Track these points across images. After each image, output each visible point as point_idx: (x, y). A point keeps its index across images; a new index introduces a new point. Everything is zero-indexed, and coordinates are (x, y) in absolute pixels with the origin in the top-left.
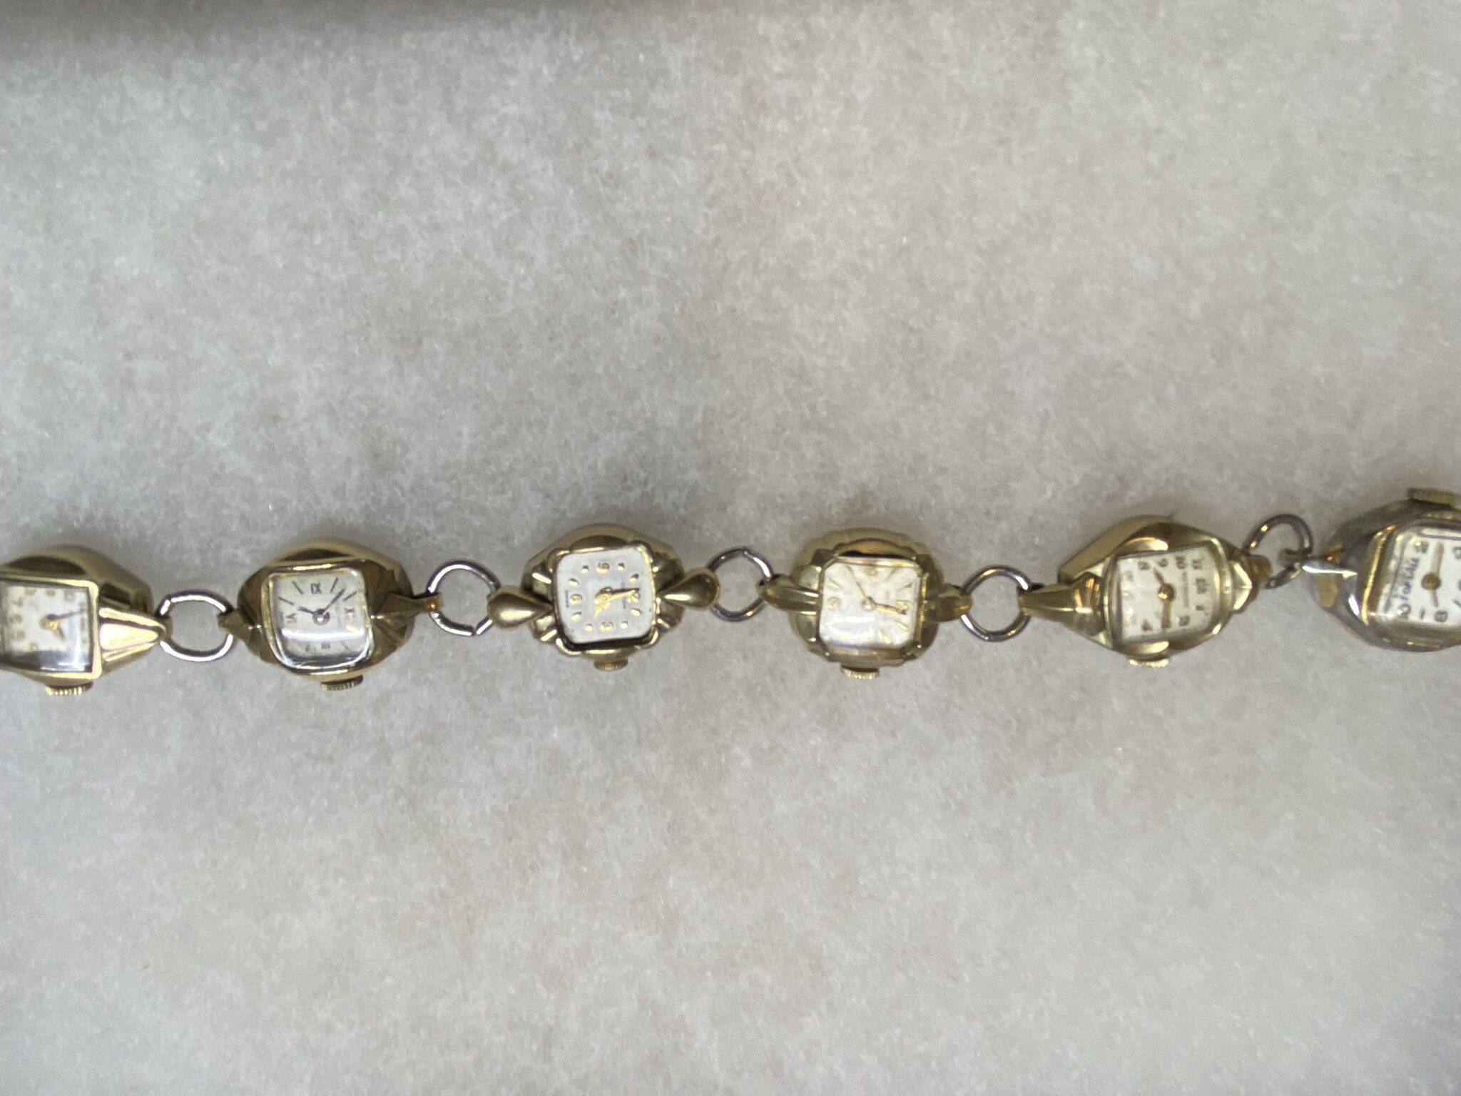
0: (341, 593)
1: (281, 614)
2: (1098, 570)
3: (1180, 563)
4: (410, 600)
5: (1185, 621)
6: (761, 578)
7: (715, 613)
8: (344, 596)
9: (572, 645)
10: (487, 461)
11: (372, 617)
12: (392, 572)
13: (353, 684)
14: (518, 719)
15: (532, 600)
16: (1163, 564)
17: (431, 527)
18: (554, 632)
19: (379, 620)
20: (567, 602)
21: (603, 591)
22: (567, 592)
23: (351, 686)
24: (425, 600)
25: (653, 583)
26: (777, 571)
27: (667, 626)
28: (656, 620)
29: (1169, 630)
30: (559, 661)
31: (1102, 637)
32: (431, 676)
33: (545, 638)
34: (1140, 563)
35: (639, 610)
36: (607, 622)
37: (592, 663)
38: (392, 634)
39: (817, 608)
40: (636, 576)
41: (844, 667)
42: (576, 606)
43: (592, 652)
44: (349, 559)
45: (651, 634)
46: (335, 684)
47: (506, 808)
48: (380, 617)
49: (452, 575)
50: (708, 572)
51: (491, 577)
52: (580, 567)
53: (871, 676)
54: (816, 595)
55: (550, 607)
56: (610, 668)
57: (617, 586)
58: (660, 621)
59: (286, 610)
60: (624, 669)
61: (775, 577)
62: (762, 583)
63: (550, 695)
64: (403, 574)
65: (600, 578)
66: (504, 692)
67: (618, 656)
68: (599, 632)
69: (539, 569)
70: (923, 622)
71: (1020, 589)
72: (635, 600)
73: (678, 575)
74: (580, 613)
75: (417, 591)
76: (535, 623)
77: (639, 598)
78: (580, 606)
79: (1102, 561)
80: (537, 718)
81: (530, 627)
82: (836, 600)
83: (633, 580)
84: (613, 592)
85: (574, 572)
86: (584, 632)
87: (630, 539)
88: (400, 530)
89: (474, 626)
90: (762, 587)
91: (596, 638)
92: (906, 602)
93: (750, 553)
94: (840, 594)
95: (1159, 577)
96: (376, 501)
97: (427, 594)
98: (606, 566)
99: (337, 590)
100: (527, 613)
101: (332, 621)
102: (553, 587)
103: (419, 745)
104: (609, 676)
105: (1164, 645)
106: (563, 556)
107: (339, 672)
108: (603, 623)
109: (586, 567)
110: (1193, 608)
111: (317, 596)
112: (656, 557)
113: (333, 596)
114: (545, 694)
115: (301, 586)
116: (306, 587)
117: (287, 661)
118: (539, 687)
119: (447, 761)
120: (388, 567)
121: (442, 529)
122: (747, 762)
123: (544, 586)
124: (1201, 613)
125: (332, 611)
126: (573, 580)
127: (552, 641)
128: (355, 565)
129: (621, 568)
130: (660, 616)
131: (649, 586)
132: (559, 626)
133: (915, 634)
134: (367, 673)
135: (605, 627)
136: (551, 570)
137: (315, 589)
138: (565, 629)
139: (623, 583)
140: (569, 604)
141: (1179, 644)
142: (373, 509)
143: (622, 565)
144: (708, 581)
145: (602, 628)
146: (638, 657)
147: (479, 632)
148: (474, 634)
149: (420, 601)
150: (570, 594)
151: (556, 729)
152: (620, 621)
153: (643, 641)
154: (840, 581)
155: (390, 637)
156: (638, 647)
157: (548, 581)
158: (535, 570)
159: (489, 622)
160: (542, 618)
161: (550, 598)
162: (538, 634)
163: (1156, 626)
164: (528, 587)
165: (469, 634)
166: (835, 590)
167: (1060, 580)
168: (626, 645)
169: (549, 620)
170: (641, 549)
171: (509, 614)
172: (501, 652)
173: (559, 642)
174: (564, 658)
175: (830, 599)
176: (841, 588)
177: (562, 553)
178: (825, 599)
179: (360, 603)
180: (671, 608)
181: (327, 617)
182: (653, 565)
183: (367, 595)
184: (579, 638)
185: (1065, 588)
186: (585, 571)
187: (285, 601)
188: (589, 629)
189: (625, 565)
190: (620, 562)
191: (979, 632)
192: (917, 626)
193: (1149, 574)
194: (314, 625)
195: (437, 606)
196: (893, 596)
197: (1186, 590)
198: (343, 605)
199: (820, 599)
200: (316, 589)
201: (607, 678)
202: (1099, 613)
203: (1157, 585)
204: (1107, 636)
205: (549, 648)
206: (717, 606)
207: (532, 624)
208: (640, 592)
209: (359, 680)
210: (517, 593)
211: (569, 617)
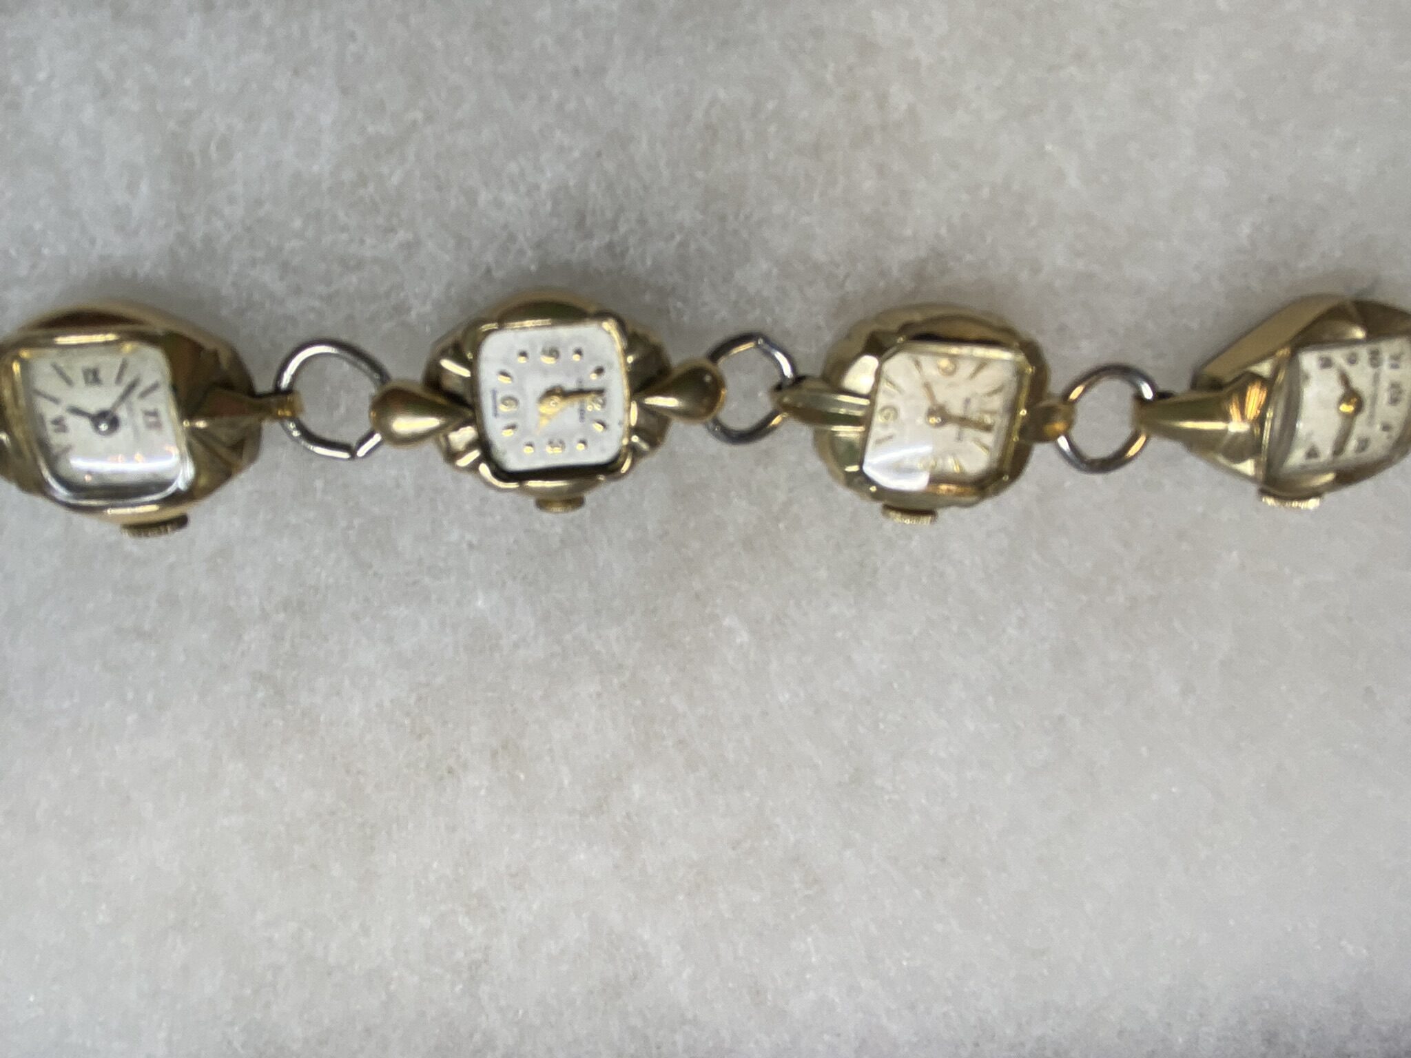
0: (132, 387)
1: (41, 418)
2: (1265, 369)
3: (1375, 359)
4: (248, 399)
5: (1364, 444)
6: (777, 380)
7: (712, 431)
8: (139, 389)
9: (502, 474)
10: (362, 181)
11: (186, 424)
12: (215, 354)
13: (169, 529)
14: (427, 580)
15: (440, 400)
16: (1352, 360)
17: (279, 287)
18: (475, 454)
19: (200, 430)
20: (495, 408)
21: (550, 393)
22: (494, 393)
23: (167, 531)
24: (273, 400)
25: (625, 382)
26: (802, 371)
27: (644, 446)
28: (630, 438)
29: (1342, 458)
30: (484, 500)
31: (1248, 467)
32: (293, 520)
33: (464, 461)
34: (1321, 359)
35: (603, 424)
36: (556, 441)
37: (531, 501)
38: (223, 451)
39: (864, 421)
40: (600, 371)
41: (888, 508)
42: (507, 416)
43: (533, 484)
44: (141, 328)
45: (620, 460)
46: (141, 528)
47: (412, 700)
48: (201, 424)
49: (317, 364)
50: (708, 364)
51: (375, 367)
52: (515, 353)
53: (926, 521)
54: (865, 402)
55: (469, 414)
56: (559, 510)
57: (571, 385)
58: (635, 439)
59: (50, 411)
60: (577, 513)
61: (798, 379)
62: (779, 388)
63: (471, 546)
64: (236, 361)
65: (545, 371)
66: (405, 542)
67: (570, 491)
68: (544, 455)
69: (450, 352)
70: (1016, 443)
71: (1139, 397)
72: (597, 408)
73: (664, 370)
74: (513, 427)
75: (263, 385)
76: (447, 439)
77: (603, 405)
78: (514, 415)
79: (1271, 354)
80: (453, 579)
81: (440, 446)
82: (893, 411)
83: (594, 377)
84: (565, 394)
85: (505, 361)
86: (520, 456)
87: (592, 309)
88: (227, 290)
89: (354, 444)
90: (779, 394)
91: (540, 464)
92: (992, 413)
93: (767, 340)
94: (897, 401)
95: (1345, 380)
96: (182, 239)
97: (277, 391)
98: (554, 352)
99: (127, 379)
100: (432, 422)
101: (124, 432)
102: (473, 383)
103: (281, 617)
104: (556, 521)
105: (1329, 477)
106: (490, 332)
107: (146, 509)
108: (551, 443)
109: (523, 354)
110: (1378, 427)
111: (95, 389)
112: (633, 340)
113: (120, 390)
114: (464, 546)
115: (69, 373)
116: (77, 376)
117: (61, 492)
118: (454, 536)
119: (326, 639)
120: (209, 346)
121: (297, 291)
122: (743, 637)
123: (459, 382)
124: (1385, 434)
125: (122, 413)
126: (504, 374)
127: (474, 467)
128: (150, 339)
129: (576, 358)
130: (635, 430)
131: (618, 384)
132: (483, 444)
133: (1001, 461)
134: (193, 510)
135: (553, 447)
136: (469, 356)
137: (91, 377)
138: (493, 451)
139: (580, 382)
140: (499, 412)
141: (1347, 476)
142: (183, 252)
143: (579, 352)
144: (708, 379)
145: (549, 449)
146: (599, 495)
147: (361, 452)
148: (353, 454)
149: (264, 401)
150: (499, 397)
151: (480, 595)
152: (575, 441)
153: (610, 469)
154: (899, 381)
155: (220, 457)
156: (601, 478)
157: (466, 373)
158: (444, 354)
159: (377, 438)
160: (456, 429)
161: (469, 399)
162: (452, 455)
163: (1326, 452)
164: (434, 379)
165: (345, 455)
166: (892, 396)
167: (1195, 384)
168: (584, 475)
169: (468, 433)
170: (609, 326)
171: (405, 424)
172: (398, 486)
173: (484, 469)
174: (492, 492)
175: (883, 409)
176: (900, 391)
177: (485, 327)
178: (879, 407)
179: (164, 403)
180: (653, 420)
181: (114, 423)
182: (627, 352)
183: (175, 388)
184: (514, 463)
185: (1211, 395)
186: (522, 360)
187: (46, 396)
188: (528, 450)
189: (585, 352)
190: (577, 345)
191: (1079, 460)
192: (1005, 448)
193: (1332, 376)
194: (96, 438)
195: (293, 412)
196: (974, 405)
197: (1374, 398)
198: (140, 405)
199: (871, 410)
200: (93, 377)
201: (553, 525)
202: (1257, 431)
203: (1339, 391)
204: (1257, 466)
205: (469, 478)
206: (716, 422)
207: (442, 439)
208: (606, 395)
209: (181, 522)
210: (418, 389)
211: (499, 434)
